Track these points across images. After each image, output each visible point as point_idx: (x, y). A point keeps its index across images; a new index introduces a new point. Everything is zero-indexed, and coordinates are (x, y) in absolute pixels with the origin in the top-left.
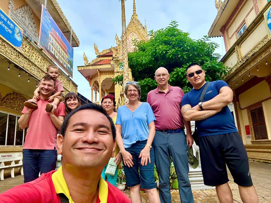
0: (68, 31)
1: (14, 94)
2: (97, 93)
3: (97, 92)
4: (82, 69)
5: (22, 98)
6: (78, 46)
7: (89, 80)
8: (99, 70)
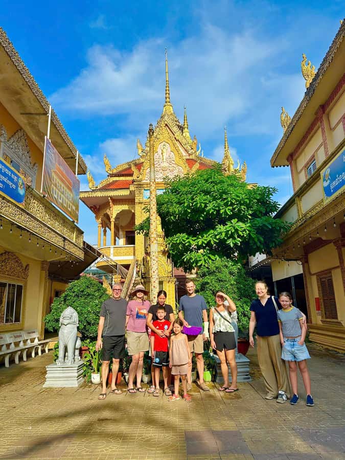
0: (73, 156)
1: (5, 253)
2: (106, 232)
3: (107, 229)
4: (86, 196)
5: (14, 257)
6: (85, 174)
7: (95, 211)
8: (111, 198)
